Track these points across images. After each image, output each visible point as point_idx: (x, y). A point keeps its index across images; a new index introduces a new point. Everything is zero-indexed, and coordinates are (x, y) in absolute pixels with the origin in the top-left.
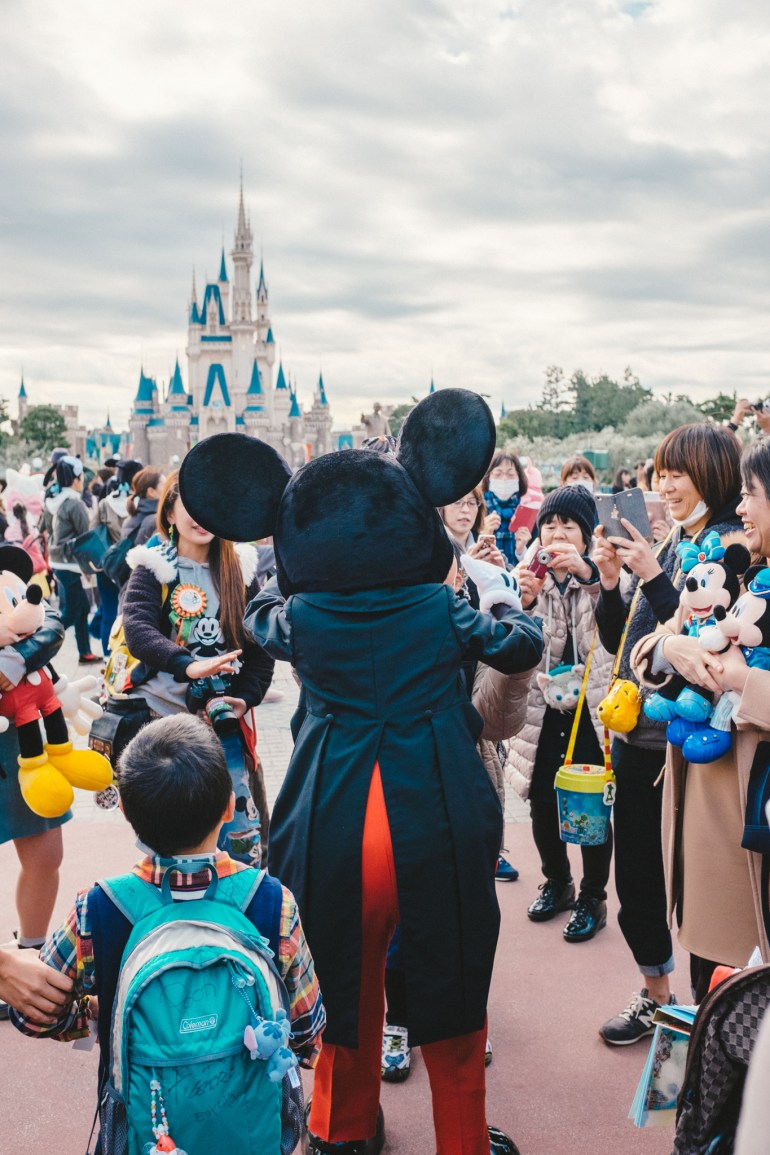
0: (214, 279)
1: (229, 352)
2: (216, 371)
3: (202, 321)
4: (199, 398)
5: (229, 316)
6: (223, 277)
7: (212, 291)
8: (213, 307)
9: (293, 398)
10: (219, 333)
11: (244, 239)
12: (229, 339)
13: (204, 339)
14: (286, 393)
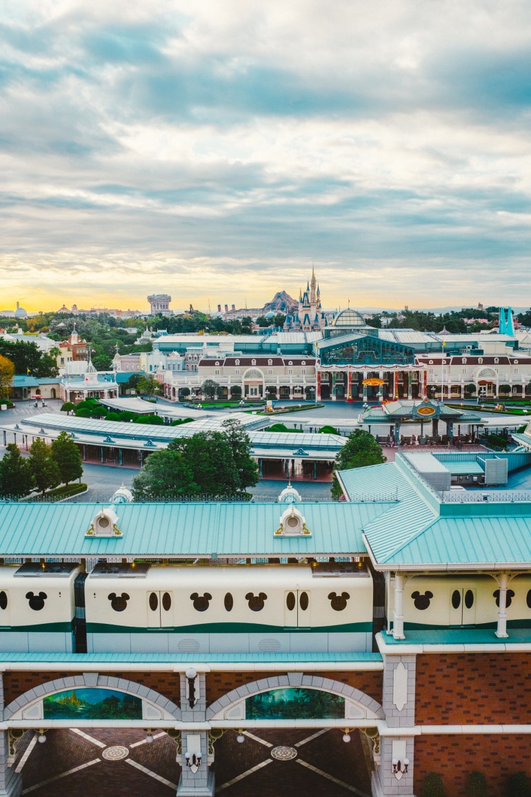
0: (306, 291)
1: (310, 310)
2: (307, 316)
3: (303, 302)
4: (302, 322)
5: (310, 301)
6: (308, 289)
7: (306, 294)
8: (306, 299)
9: (326, 321)
10: (307, 305)
11: (314, 281)
12: (310, 307)
13: (303, 307)
14: (324, 320)
